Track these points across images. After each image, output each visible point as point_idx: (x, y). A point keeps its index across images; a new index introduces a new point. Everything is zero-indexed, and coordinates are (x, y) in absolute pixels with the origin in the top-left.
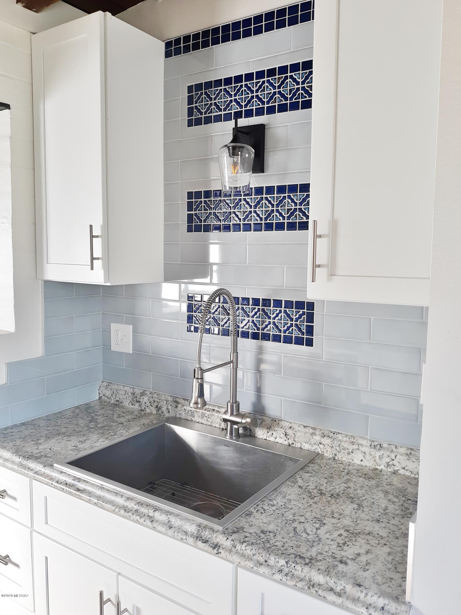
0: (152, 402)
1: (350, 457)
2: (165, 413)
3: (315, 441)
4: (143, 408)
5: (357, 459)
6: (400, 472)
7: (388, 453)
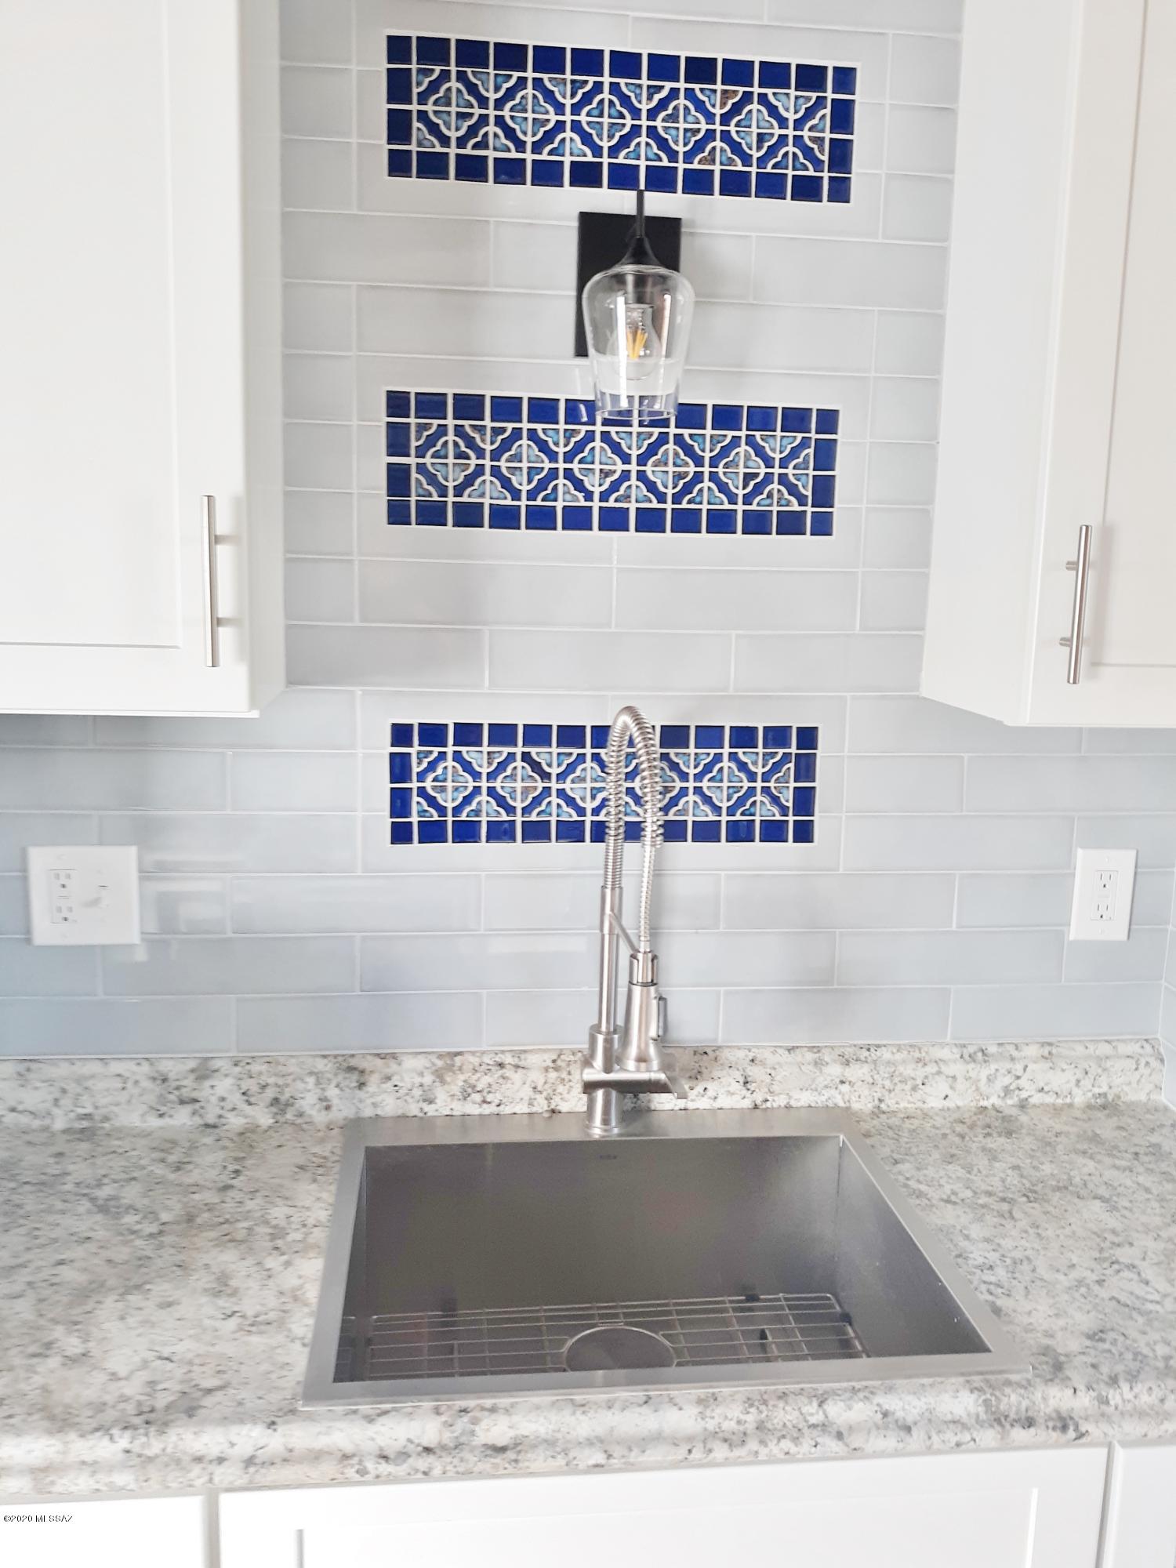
0: (255, 1089)
1: (918, 1095)
2: (310, 1116)
3: (829, 1078)
4: (211, 1119)
5: (934, 1098)
6: (1032, 1101)
7: (1008, 1065)
